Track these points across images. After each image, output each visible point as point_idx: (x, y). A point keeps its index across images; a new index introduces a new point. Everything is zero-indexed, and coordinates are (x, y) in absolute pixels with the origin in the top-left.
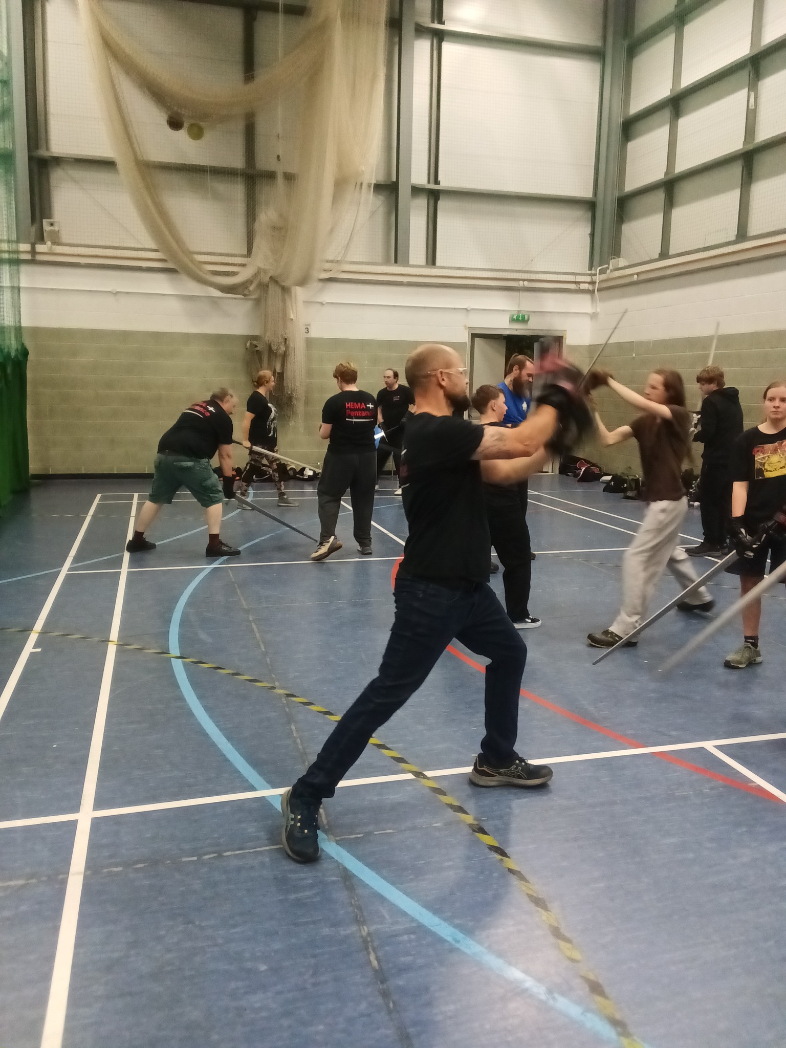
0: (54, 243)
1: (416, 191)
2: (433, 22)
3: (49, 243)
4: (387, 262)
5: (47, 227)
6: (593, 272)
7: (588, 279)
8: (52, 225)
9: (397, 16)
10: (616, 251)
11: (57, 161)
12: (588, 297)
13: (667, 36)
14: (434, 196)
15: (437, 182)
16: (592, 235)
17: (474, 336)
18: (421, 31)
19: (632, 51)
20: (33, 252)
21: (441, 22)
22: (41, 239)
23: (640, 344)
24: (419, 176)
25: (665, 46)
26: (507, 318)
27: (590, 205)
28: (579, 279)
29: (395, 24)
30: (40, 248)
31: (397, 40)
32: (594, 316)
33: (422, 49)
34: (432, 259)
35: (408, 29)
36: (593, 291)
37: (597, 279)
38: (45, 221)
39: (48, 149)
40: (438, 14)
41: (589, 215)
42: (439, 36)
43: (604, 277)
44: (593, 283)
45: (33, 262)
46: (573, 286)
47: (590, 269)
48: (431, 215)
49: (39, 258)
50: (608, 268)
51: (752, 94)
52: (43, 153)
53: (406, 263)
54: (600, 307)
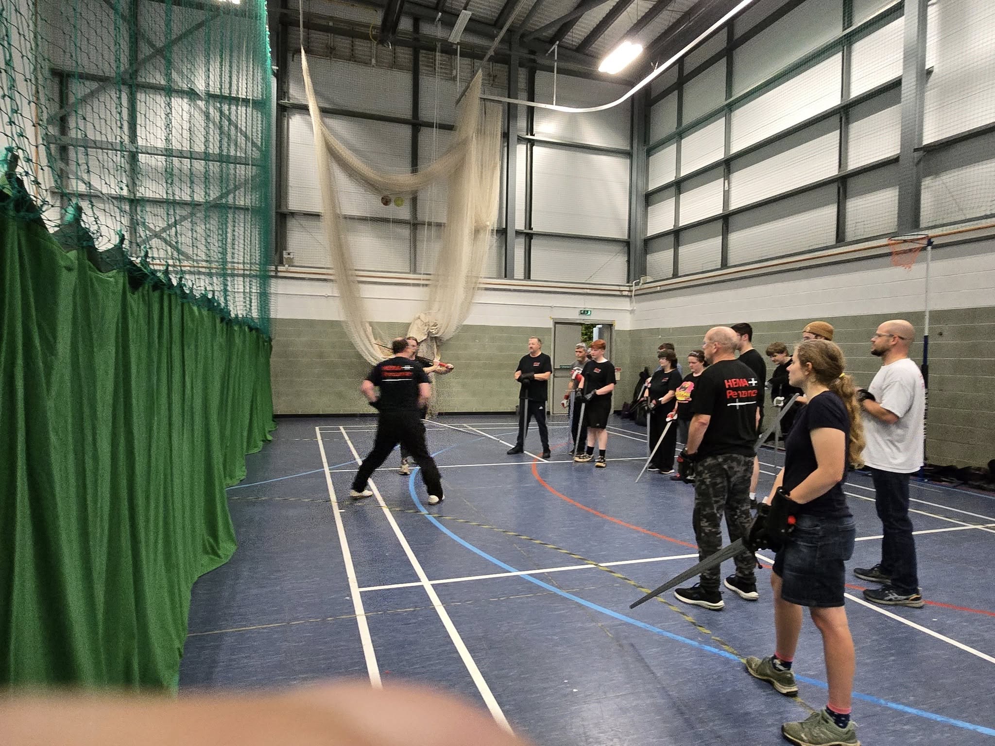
0: (289, 266)
1: (518, 233)
2: (527, 134)
3: (287, 266)
4: (499, 277)
5: (285, 256)
6: (630, 284)
7: (627, 288)
8: (289, 254)
9: (506, 131)
10: (643, 271)
11: (293, 214)
12: (628, 299)
13: (672, 144)
14: (529, 236)
15: (531, 229)
16: (629, 261)
17: (556, 323)
18: (520, 140)
19: (649, 152)
20: (277, 271)
21: (532, 135)
22: (281, 263)
23: (664, 330)
24: (519, 224)
25: (670, 151)
26: (577, 312)
27: (627, 243)
28: (622, 288)
29: (506, 136)
30: (280, 268)
31: (506, 144)
32: (632, 312)
33: (521, 150)
34: (528, 275)
35: (513, 138)
36: (631, 296)
37: (634, 288)
38: (284, 252)
39: (287, 207)
40: (531, 131)
41: (626, 248)
42: (532, 143)
43: (638, 287)
44: (630, 291)
45: (276, 277)
46: (618, 293)
47: (628, 282)
48: (527, 248)
49: (280, 274)
50: (639, 282)
51: (726, 181)
52: (284, 210)
53: (512, 278)
54: (636, 306)
